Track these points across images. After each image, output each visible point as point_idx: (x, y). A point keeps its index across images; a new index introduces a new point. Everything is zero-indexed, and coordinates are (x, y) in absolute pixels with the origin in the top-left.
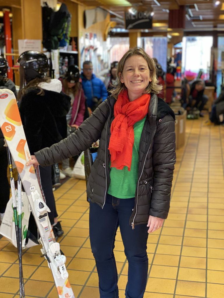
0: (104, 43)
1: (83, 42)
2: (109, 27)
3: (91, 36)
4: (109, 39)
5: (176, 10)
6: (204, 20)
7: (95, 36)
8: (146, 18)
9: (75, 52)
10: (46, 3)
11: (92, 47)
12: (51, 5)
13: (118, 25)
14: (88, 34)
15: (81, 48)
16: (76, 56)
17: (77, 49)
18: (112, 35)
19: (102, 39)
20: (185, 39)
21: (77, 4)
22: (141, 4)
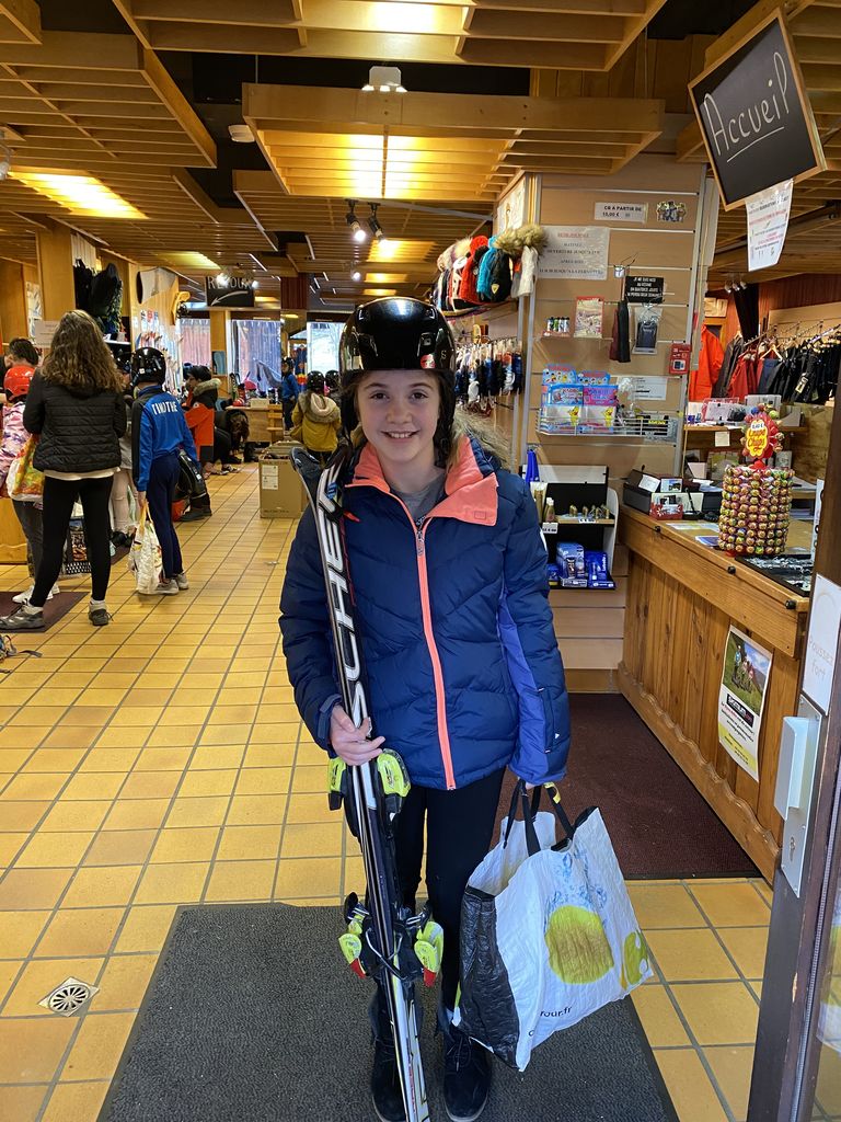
0: (171, 327)
1: (139, 326)
2: (178, 301)
3: (150, 316)
4: (178, 321)
5: (292, 278)
6: (339, 295)
7: (156, 315)
8: (244, 289)
9: (127, 343)
10: (80, 261)
11: (152, 334)
12: (88, 266)
13: (194, 298)
14: (145, 313)
15: (134, 336)
16: (129, 347)
17: (128, 337)
18: (183, 313)
19: (168, 320)
20: (309, 325)
21: (126, 263)
22: (236, 267)
